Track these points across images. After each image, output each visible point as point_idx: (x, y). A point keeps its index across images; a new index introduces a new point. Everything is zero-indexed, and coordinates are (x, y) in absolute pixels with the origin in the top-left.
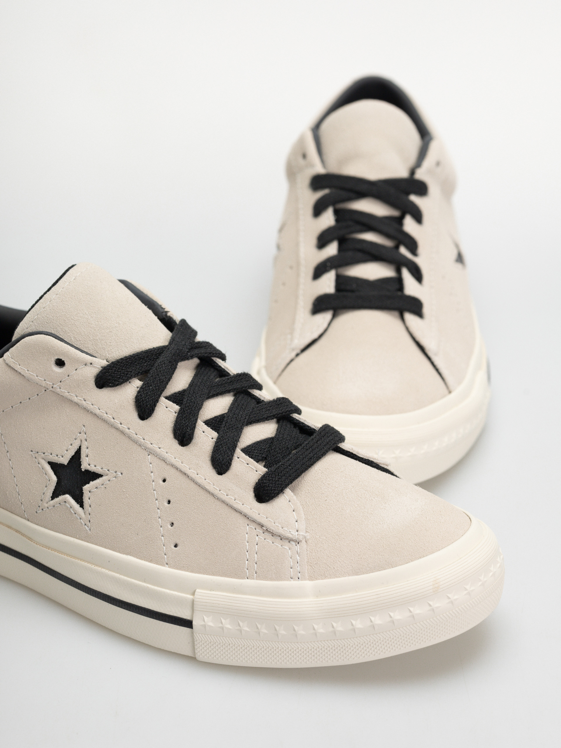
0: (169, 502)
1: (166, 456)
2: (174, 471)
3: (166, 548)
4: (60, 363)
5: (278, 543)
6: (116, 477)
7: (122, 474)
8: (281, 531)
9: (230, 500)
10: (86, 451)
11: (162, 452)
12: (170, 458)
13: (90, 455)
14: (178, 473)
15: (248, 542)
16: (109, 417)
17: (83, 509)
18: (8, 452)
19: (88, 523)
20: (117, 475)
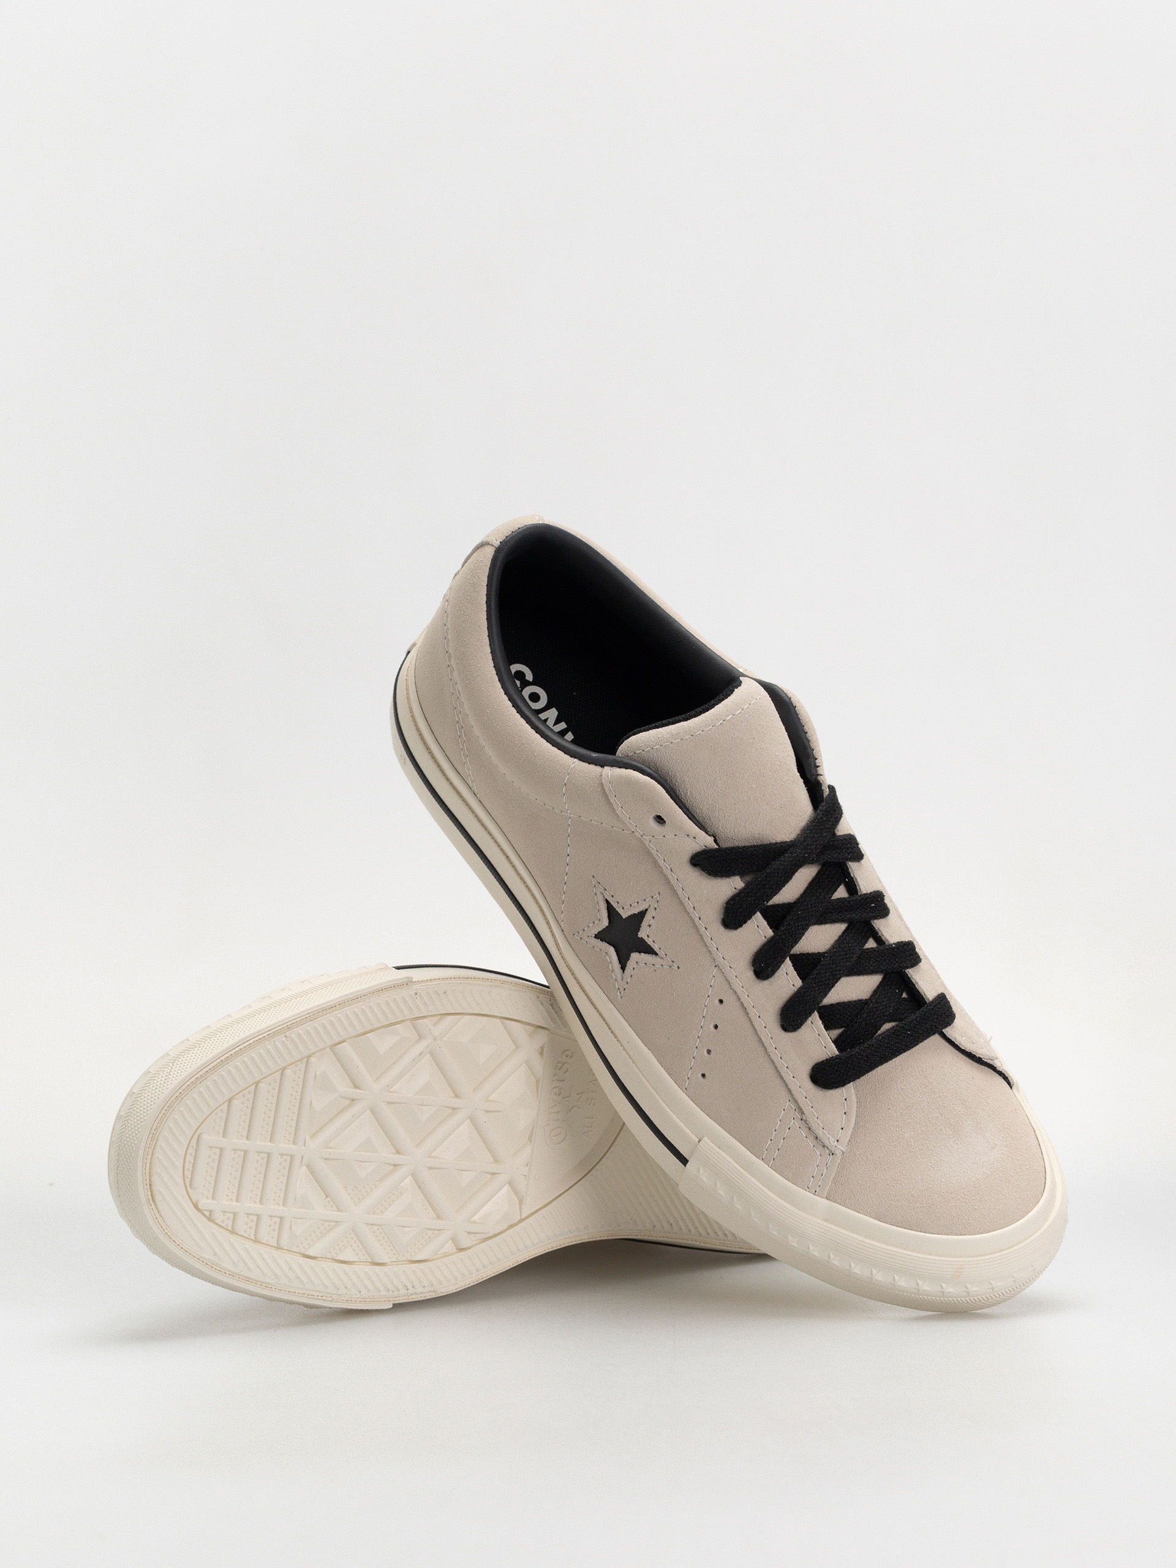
0: (716, 1027)
1: (733, 980)
2: (734, 997)
3: (692, 1073)
4: (660, 820)
5: (811, 1142)
6: (670, 967)
7: (678, 968)
8: (820, 1133)
9: (782, 1065)
10: (650, 920)
11: (731, 975)
12: (737, 985)
13: (653, 926)
14: (738, 1004)
15: (780, 1120)
16: (689, 906)
17: (623, 972)
18: (568, 855)
19: (622, 990)
20: (673, 965)
